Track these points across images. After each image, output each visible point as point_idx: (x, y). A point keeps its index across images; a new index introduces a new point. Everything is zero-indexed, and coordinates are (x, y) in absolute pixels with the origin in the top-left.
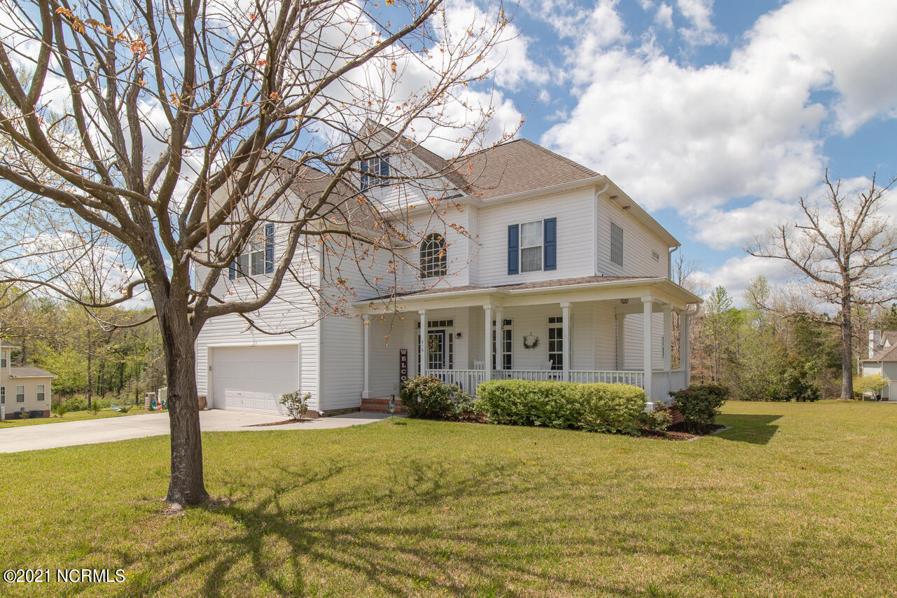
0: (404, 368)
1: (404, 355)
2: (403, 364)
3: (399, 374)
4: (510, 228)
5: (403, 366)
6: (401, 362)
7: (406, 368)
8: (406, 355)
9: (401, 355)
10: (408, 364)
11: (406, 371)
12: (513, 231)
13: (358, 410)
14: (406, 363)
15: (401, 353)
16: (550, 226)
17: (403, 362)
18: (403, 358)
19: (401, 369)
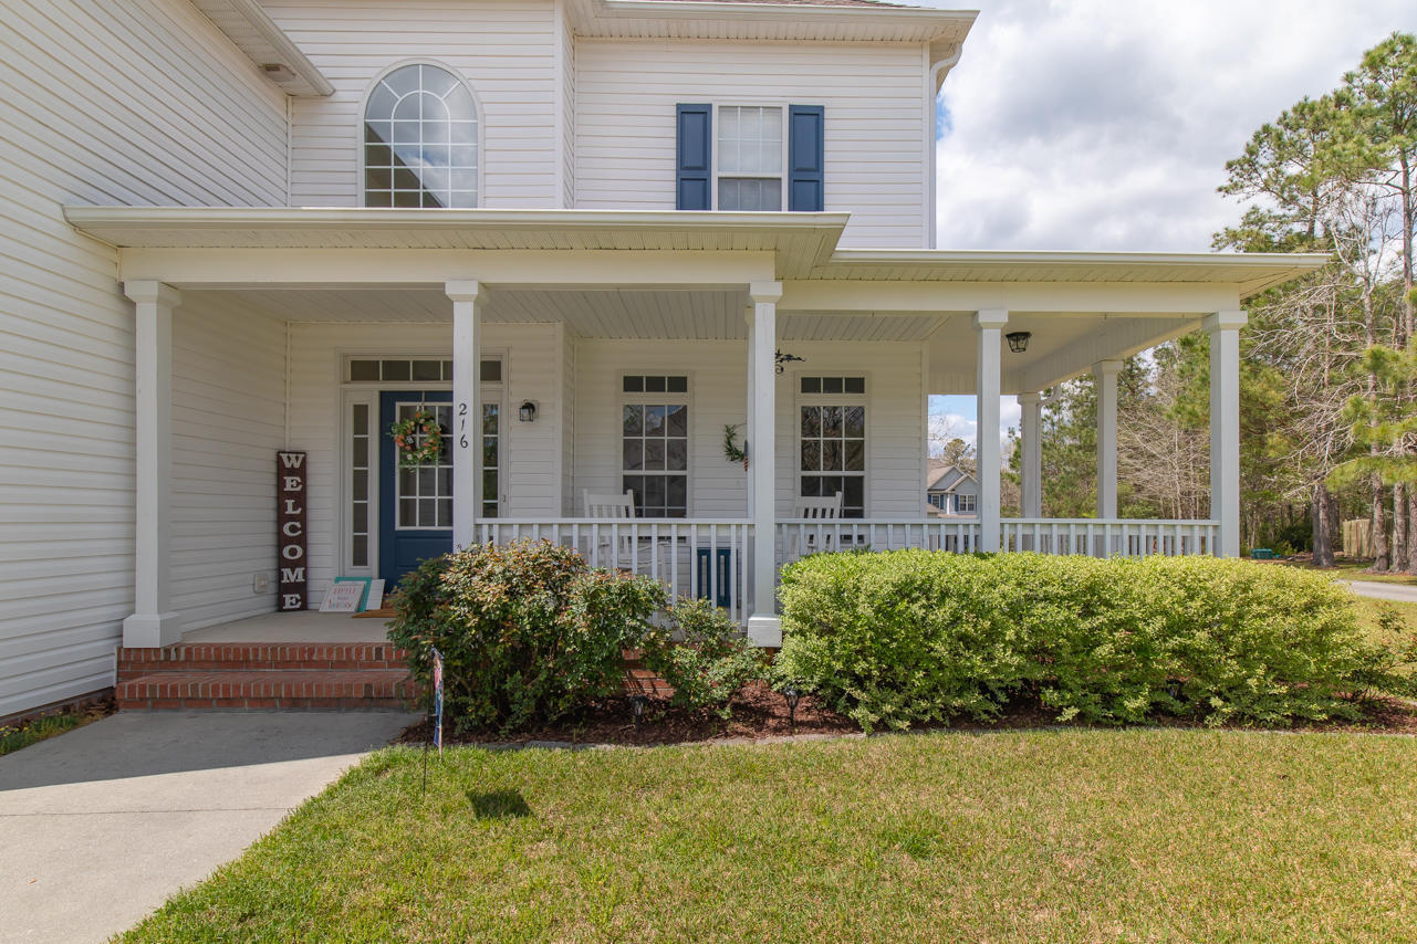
0: (292, 518)
1: (292, 472)
2: (290, 503)
3: (271, 539)
4: (684, 112)
5: (290, 511)
6: (282, 495)
7: (303, 518)
8: (301, 472)
9: (282, 471)
10: (312, 503)
11: (304, 528)
12: (694, 122)
13: (105, 702)
14: (301, 499)
15: (279, 461)
16: (807, 124)
17: (291, 495)
18: (288, 479)
19: (282, 518)
